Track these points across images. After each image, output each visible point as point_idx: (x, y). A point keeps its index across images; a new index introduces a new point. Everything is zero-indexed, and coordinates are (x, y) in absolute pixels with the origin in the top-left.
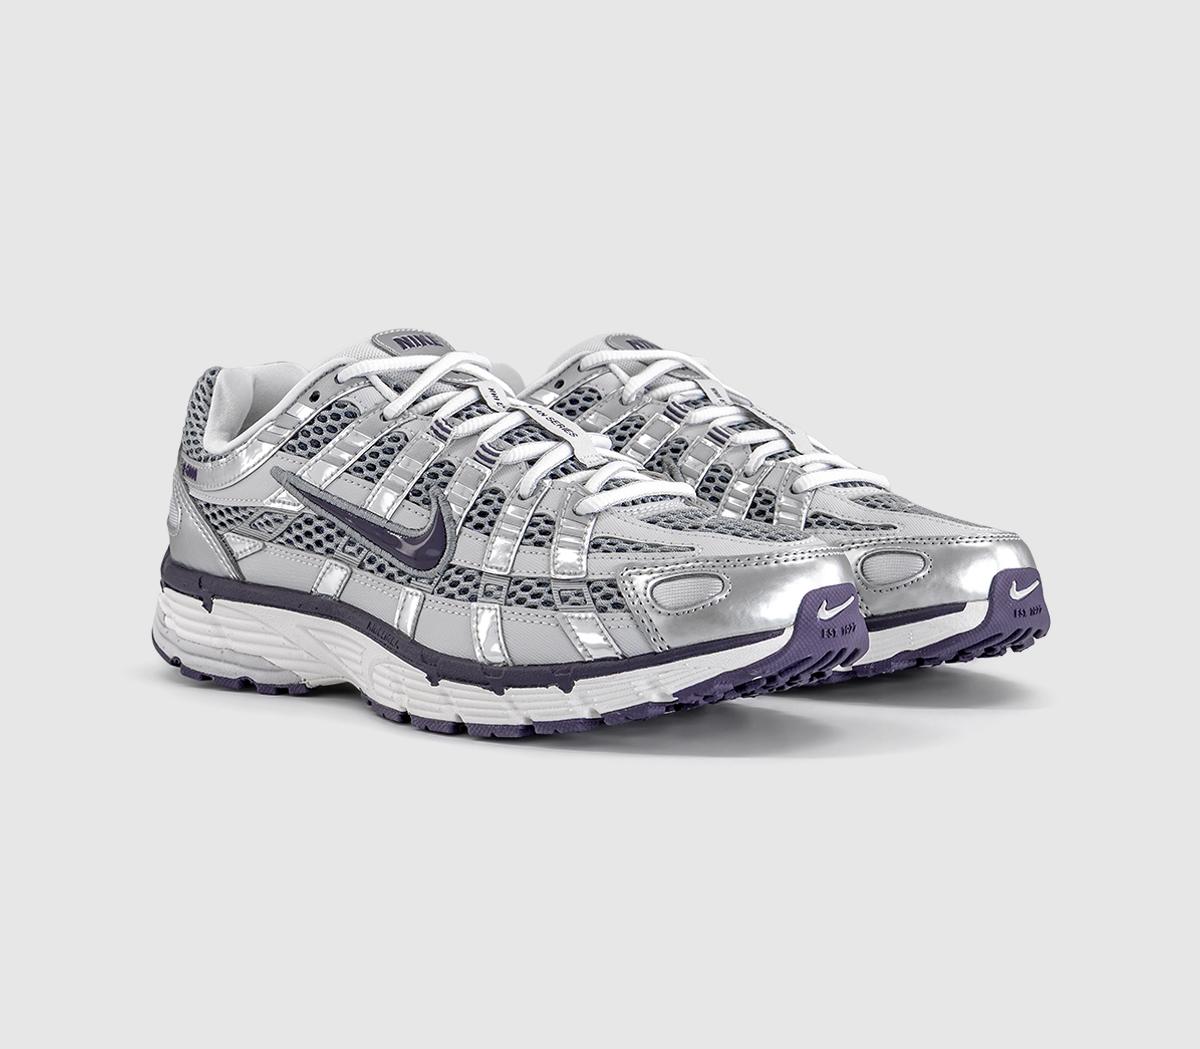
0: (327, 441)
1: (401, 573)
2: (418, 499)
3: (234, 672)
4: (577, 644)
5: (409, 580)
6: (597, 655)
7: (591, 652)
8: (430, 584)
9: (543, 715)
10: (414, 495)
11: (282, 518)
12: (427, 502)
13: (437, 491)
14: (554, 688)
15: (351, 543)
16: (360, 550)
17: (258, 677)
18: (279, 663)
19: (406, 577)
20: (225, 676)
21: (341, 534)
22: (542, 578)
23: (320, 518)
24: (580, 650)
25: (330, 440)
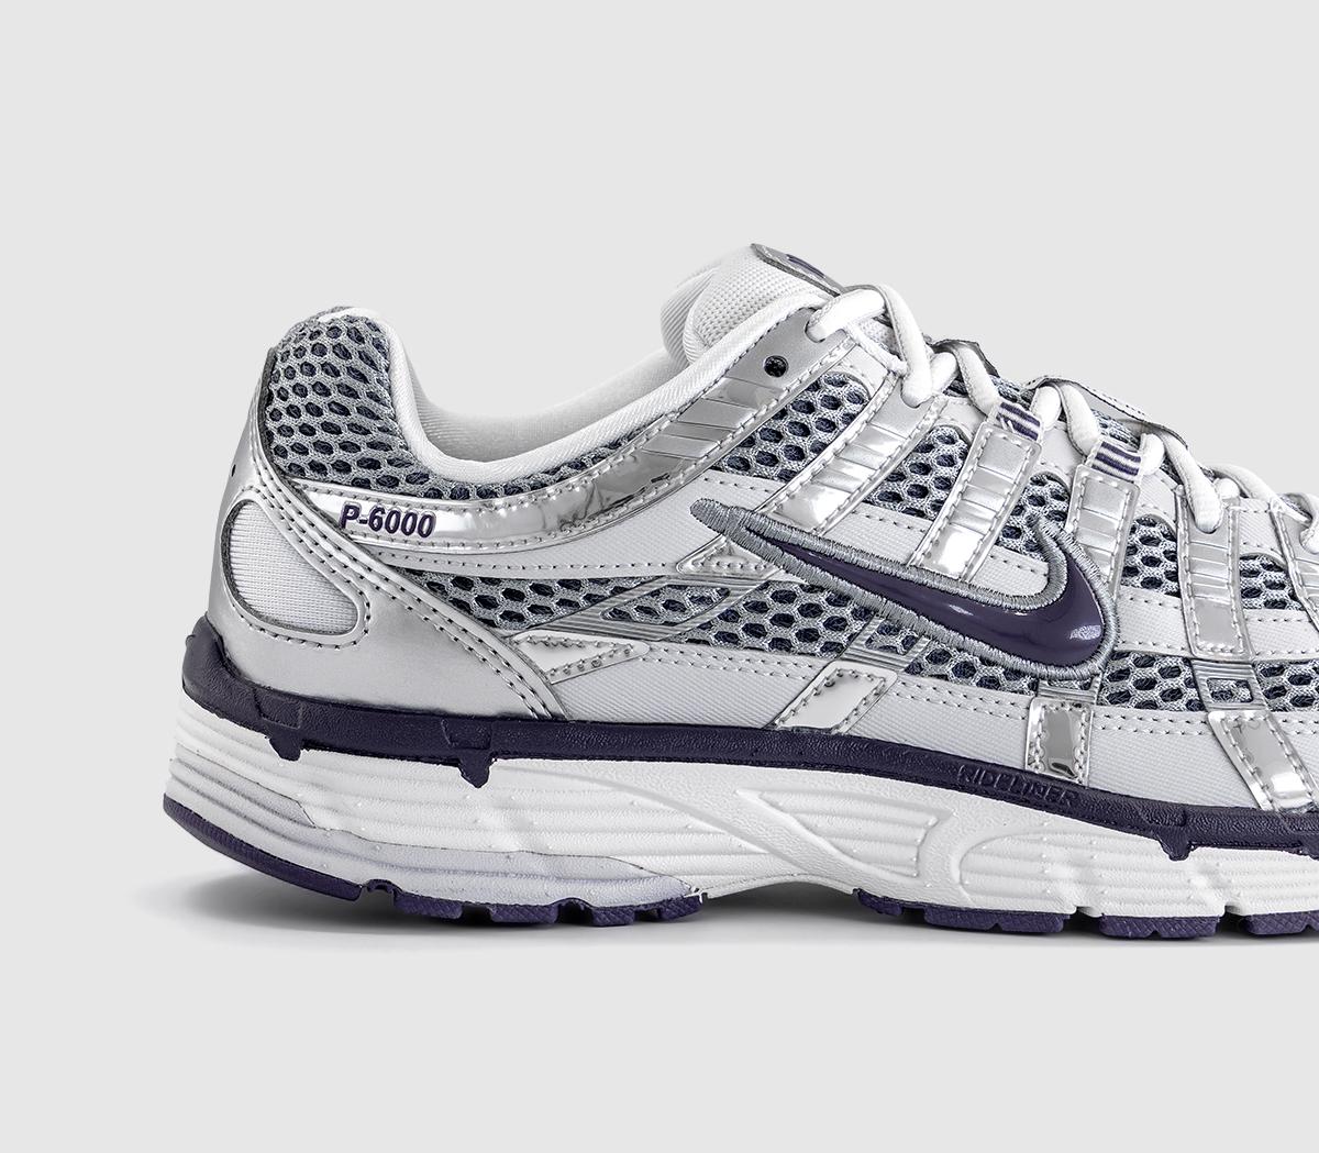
0: (819, 448)
1: (1016, 674)
2: (1019, 543)
3: (548, 893)
5: (1034, 687)
8: (1086, 687)
10: (1007, 536)
11: (714, 595)
12: (1037, 547)
13: (1053, 527)
15: (890, 630)
16: (909, 643)
17: (599, 896)
18: (650, 863)
19: (1028, 680)
21: (865, 614)
23: (812, 589)
25: (826, 446)
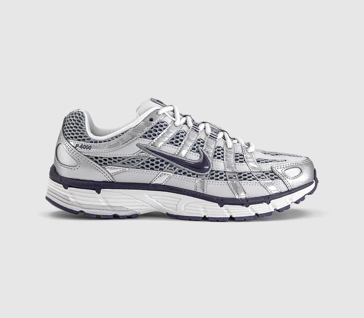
0: (159, 134)
1: (194, 174)
2: (195, 151)
3: (112, 213)
4: (268, 190)
5: (197, 176)
6: (274, 193)
7: (272, 192)
8: (206, 176)
9: (261, 212)
10: (193, 149)
11: (140, 160)
12: (198, 152)
13: (201, 148)
14: (264, 203)
15: (171, 166)
16: (175, 168)
17: (120, 214)
18: (130, 208)
20: (106, 215)
21: (167, 163)
22: (248, 172)
23: (157, 159)
24: (269, 191)
25: (160, 134)
